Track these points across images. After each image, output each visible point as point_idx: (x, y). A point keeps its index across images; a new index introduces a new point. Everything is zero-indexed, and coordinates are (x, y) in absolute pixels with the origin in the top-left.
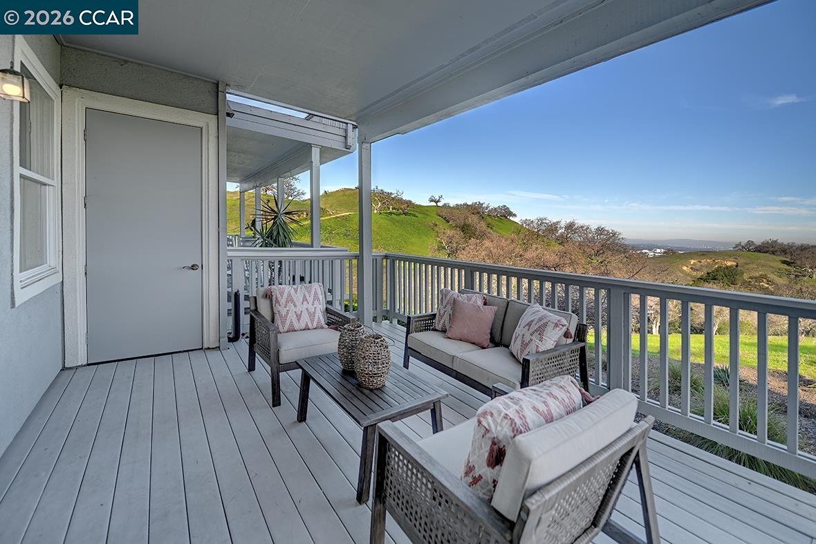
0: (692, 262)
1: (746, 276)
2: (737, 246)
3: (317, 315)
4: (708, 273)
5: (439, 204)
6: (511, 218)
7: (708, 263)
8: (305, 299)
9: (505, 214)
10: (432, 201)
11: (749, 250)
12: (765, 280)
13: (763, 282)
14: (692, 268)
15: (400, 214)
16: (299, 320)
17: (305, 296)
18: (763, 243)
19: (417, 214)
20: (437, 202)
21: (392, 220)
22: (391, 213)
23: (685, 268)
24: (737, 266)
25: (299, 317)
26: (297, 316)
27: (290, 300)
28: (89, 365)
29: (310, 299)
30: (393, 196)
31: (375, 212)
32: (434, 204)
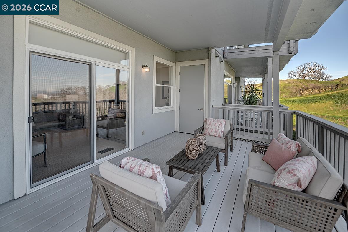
3: (219, 132)
8: (216, 124)
16: (211, 132)
17: (216, 123)
25: (212, 130)
26: (211, 130)
27: (210, 124)
28: (180, 132)
29: (218, 125)
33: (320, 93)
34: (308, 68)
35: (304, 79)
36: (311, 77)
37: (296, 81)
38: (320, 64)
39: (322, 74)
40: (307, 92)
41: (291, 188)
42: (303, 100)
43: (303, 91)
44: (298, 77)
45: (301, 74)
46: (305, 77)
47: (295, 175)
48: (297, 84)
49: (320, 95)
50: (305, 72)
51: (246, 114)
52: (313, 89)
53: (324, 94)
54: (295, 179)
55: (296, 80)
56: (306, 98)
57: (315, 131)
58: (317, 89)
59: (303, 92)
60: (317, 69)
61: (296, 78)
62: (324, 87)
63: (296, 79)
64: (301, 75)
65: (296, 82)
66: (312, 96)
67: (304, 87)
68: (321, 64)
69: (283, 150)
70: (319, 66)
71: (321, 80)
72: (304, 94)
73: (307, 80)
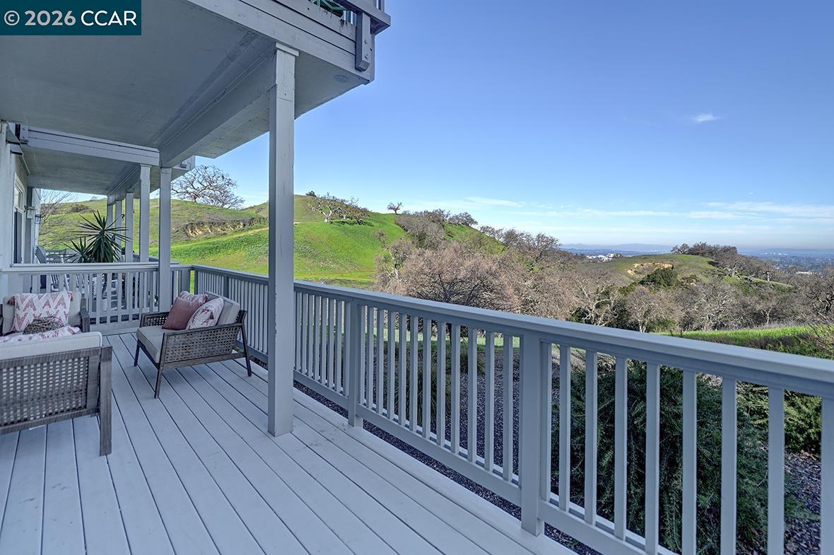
0: (636, 265)
1: (679, 278)
2: (674, 249)
4: (648, 276)
5: (398, 212)
6: (473, 226)
7: (649, 266)
8: (47, 304)
9: (467, 221)
10: (391, 208)
11: (684, 253)
12: (694, 280)
13: (693, 282)
14: (635, 272)
15: (354, 223)
17: (47, 302)
18: (695, 246)
19: (373, 223)
20: (396, 210)
21: (345, 230)
22: (343, 222)
23: (629, 272)
24: (672, 268)
30: (347, 203)
31: (326, 221)
32: (393, 212)
33: (225, 234)
34: (204, 177)
35: (194, 201)
36: (208, 198)
37: (178, 205)
38: (225, 173)
39: (229, 194)
40: (200, 232)
41: (205, 325)
42: (192, 249)
43: (191, 230)
44: (182, 196)
45: (189, 190)
46: (196, 196)
47: (208, 311)
48: (179, 213)
49: (224, 239)
50: (196, 185)
51: (77, 287)
52: (212, 224)
53: (231, 237)
54: (209, 313)
55: (177, 203)
56: (199, 246)
57: (220, 281)
58: (219, 224)
59: (192, 232)
60: (220, 182)
61: (176, 198)
62: (232, 222)
63: (177, 201)
64: (187, 192)
65: (178, 208)
66: (210, 241)
67: (193, 219)
68: (227, 174)
69: (191, 305)
70: (223, 177)
71: (226, 206)
72: (194, 235)
73: (200, 204)
